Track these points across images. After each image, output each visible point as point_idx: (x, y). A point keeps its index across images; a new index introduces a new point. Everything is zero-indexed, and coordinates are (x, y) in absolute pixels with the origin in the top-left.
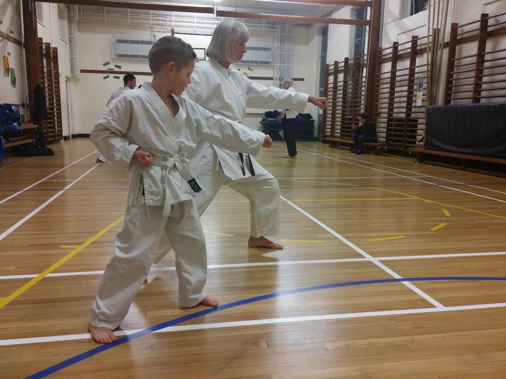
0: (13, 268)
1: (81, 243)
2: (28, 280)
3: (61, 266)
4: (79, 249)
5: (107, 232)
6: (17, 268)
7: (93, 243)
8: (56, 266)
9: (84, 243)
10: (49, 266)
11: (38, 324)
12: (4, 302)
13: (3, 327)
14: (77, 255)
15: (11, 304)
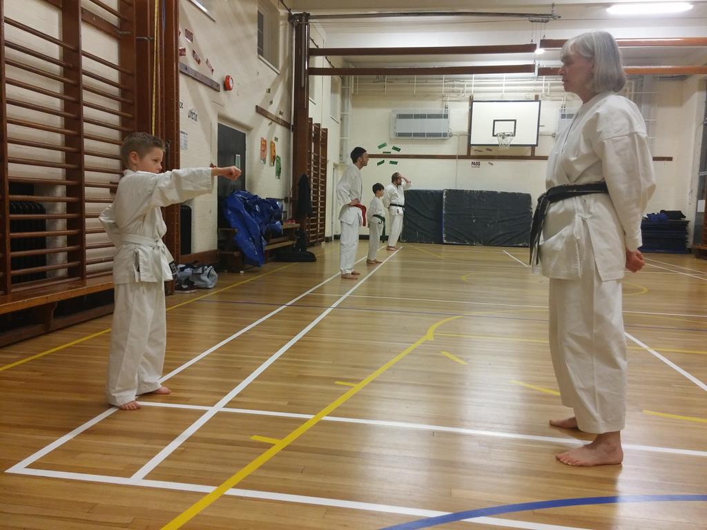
0: (285, 403)
1: (358, 381)
2: (304, 421)
3: (338, 408)
4: (357, 388)
5: (387, 370)
6: (290, 403)
7: (373, 382)
8: (332, 407)
9: (362, 380)
10: (324, 407)
11: (320, 480)
12: (279, 445)
13: (281, 477)
14: (356, 395)
15: (287, 448)
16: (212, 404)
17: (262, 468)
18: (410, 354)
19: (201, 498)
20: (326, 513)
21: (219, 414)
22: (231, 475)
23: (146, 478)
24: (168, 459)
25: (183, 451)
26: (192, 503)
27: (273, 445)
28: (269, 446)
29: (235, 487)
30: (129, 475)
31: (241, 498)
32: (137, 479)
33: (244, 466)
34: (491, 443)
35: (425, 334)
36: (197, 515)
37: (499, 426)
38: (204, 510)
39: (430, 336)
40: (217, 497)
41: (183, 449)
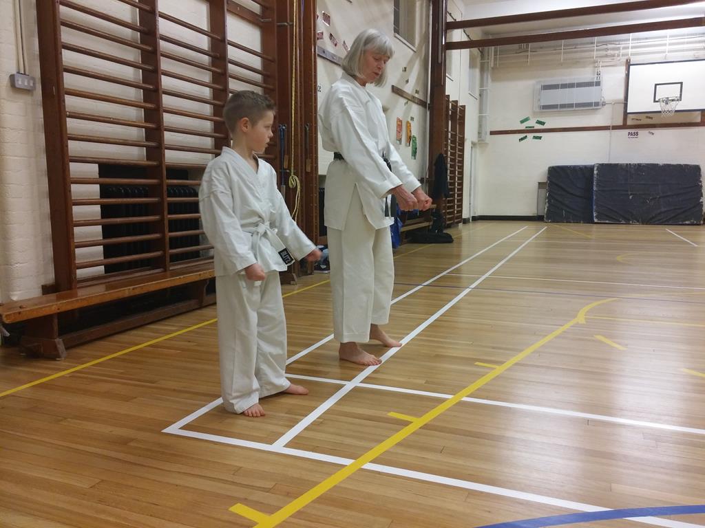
0: (422, 382)
1: (501, 363)
2: (443, 400)
3: (478, 389)
4: (499, 370)
5: (534, 352)
7: (517, 364)
8: (473, 388)
9: (505, 362)
10: (464, 388)
11: (460, 462)
12: (417, 423)
13: (419, 455)
14: (498, 378)
15: (426, 427)
16: (350, 379)
17: (399, 444)
18: (557, 337)
19: (339, 470)
20: (467, 497)
21: (356, 390)
22: (369, 449)
23: (286, 446)
24: (306, 429)
25: (321, 423)
26: (330, 474)
27: (411, 422)
28: (406, 423)
29: (373, 461)
30: (271, 442)
31: (379, 473)
32: (279, 446)
33: (381, 441)
34: (658, 437)
35: (575, 316)
36: (335, 486)
37: (667, 418)
38: (341, 482)
39: (581, 318)
40: (354, 470)
41: (321, 420)
